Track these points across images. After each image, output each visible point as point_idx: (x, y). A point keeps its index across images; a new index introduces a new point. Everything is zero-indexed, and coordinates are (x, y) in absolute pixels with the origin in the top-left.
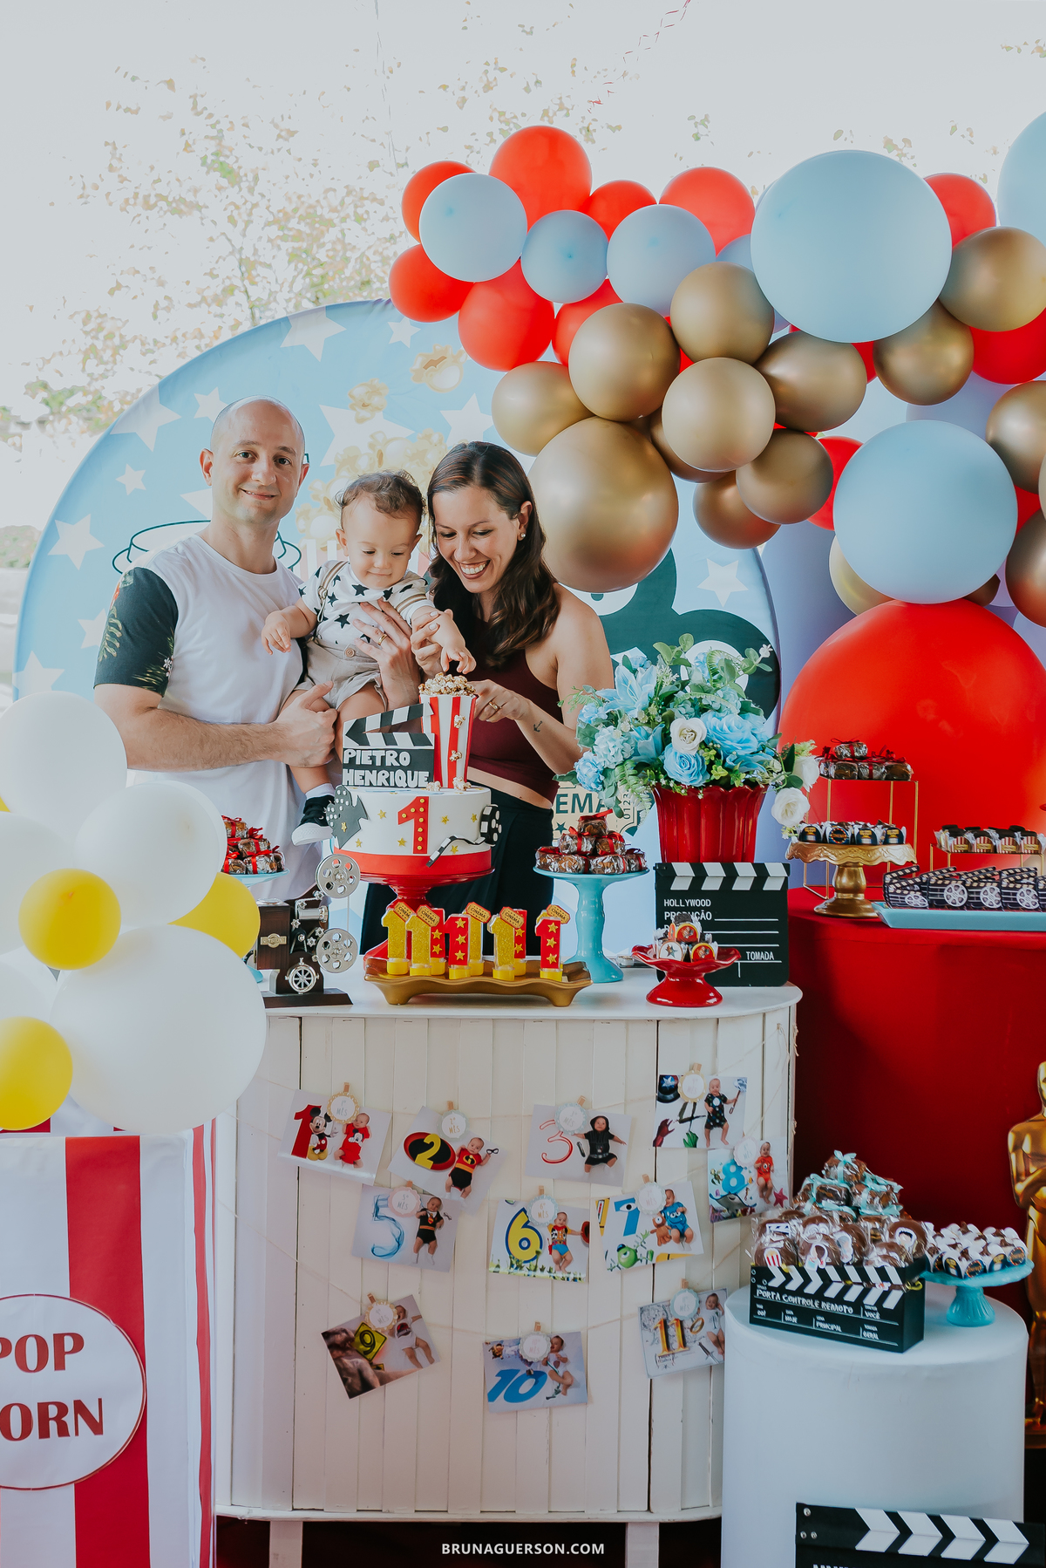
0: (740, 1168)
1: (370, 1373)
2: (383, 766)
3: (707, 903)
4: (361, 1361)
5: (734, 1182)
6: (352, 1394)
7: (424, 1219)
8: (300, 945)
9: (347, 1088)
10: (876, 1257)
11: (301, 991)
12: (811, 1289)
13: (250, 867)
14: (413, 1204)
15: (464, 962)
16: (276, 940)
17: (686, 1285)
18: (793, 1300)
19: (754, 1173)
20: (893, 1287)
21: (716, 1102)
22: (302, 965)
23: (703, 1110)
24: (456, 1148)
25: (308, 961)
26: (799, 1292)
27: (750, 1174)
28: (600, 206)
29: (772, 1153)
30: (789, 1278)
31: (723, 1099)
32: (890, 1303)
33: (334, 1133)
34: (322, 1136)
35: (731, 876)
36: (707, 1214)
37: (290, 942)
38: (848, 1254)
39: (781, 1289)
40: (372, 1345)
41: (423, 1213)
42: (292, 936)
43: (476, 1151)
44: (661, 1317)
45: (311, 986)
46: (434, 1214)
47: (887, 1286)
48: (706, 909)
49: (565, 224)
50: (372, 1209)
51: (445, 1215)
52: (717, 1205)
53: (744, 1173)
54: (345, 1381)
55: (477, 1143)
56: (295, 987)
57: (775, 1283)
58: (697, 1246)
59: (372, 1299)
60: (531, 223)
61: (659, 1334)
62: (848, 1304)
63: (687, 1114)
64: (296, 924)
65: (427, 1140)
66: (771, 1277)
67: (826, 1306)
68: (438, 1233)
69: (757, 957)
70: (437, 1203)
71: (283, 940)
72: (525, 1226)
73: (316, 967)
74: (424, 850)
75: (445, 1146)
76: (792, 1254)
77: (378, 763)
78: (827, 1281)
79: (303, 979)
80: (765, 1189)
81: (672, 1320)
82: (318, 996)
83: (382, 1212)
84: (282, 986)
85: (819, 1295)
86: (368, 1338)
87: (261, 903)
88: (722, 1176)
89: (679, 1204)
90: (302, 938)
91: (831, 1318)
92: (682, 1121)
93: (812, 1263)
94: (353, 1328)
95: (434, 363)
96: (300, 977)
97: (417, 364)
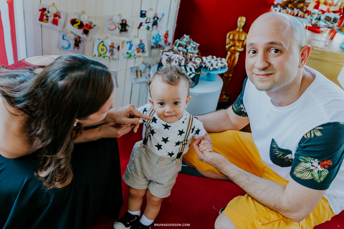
0: (160, 36)
5: (158, 39)
7: (76, 41)
9: (54, 4)
10: (190, 65)
14: (73, 37)
17: (143, 63)
19: (164, 38)
20: (193, 73)
21: (156, 19)
23: (152, 21)
24: (85, 24)
27: (162, 38)
29: (169, 33)
31: (158, 18)
32: (192, 76)
34: (47, 17)
36: (150, 47)
38: (183, 63)
41: (76, 39)
43: (90, 25)
44: (136, 69)
46: (79, 40)
47: (191, 72)
50: (62, 37)
51: (82, 40)
52: (153, 45)
55: (90, 23)
58: (147, 54)
61: (135, 73)
63: (148, 21)
65: (77, 21)
68: (80, 45)
70: (79, 37)
72: (103, 45)
75: (82, 23)
76: (169, 60)
80: (166, 42)
81: (138, 70)
83: (65, 38)
88: (155, 38)
89: (143, 44)
92: (146, 23)
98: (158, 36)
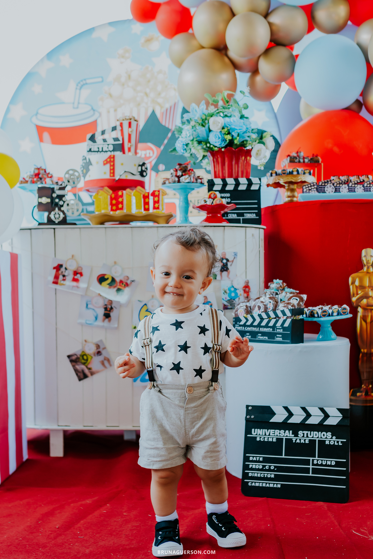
0: (236, 289)
1: (87, 371)
2: (102, 151)
3: (228, 195)
4: (83, 367)
5: (233, 295)
6: (80, 379)
7: (106, 309)
8: (57, 204)
9: (73, 256)
10: (281, 307)
11: (57, 220)
12: (256, 323)
14: (101, 303)
15: (122, 209)
16: (45, 200)
18: (249, 329)
20: (288, 318)
21: (225, 261)
22: (57, 211)
24: (118, 280)
25: (60, 209)
26: (251, 325)
29: (250, 285)
30: (247, 320)
31: (228, 260)
32: (286, 325)
33: (69, 275)
34: (64, 276)
35: (238, 184)
36: (222, 306)
37: (52, 201)
38: (271, 306)
39: (245, 325)
40: (87, 360)
41: (105, 306)
42: (52, 199)
43: (126, 281)
45: (61, 218)
46: (110, 307)
47: (285, 317)
48: (228, 198)
50: (85, 305)
51: (114, 307)
52: (226, 303)
53: (237, 291)
54: (77, 374)
55: (126, 278)
56: (54, 218)
57: (242, 323)
59: (86, 341)
62: (270, 327)
64: (54, 195)
65: (106, 277)
66: (240, 321)
67: (262, 330)
68: (112, 314)
69: (248, 216)
70: (111, 302)
71: (49, 200)
72: (147, 311)
73: (63, 212)
74: (114, 176)
75: (113, 280)
76: (249, 311)
77: (100, 150)
78: (262, 319)
82: (64, 222)
83: (89, 306)
84: (49, 219)
85: (259, 326)
86: (85, 357)
87: (40, 187)
88: (228, 292)
89: (209, 302)
90: (57, 200)
91: (264, 334)
93: (256, 313)
94: (79, 353)
95: (149, 40)
96: (56, 215)
97: (142, 40)
98: (233, 289)
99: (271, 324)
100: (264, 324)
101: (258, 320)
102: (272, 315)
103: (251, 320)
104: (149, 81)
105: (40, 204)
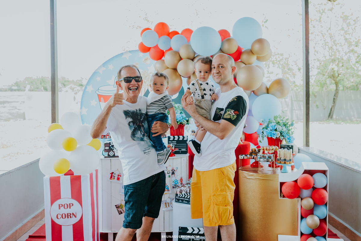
0: (177, 180)
1: (122, 211)
3: (176, 142)
4: (121, 209)
5: (176, 182)
6: (119, 214)
8: (111, 149)
9: (118, 169)
11: (111, 155)
12: (183, 197)
13: (106, 138)
16: (107, 148)
17: (169, 197)
18: (181, 198)
19: (180, 181)
21: (173, 171)
22: (111, 152)
23: (171, 172)
25: (112, 151)
26: (182, 197)
27: (179, 181)
28: (171, 35)
29: (182, 178)
30: (180, 195)
31: (174, 170)
33: (116, 176)
34: (114, 177)
35: (179, 138)
36: (172, 187)
37: (110, 148)
38: (188, 191)
39: (179, 197)
40: (122, 207)
42: (110, 147)
44: (165, 202)
45: (113, 155)
48: (175, 143)
49: (165, 38)
52: (174, 186)
53: (178, 181)
54: (118, 212)
56: (110, 155)
57: (178, 196)
59: (122, 200)
60: (159, 37)
61: (165, 205)
62: (188, 198)
63: (169, 172)
64: (111, 146)
66: (178, 195)
67: (185, 199)
69: (183, 150)
71: (108, 148)
73: (114, 152)
76: (181, 192)
78: (185, 195)
79: (112, 154)
80: (181, 184)
81: (167, 203)
82: (114, 156)
84: (109, 155)
85: (184, 198)
86: (122, 206)
87: (105, 143)
88: (174, 182)
89: (168, 186)
90: (111, 148)
91: (186, 201)
92: (168, 174)
93: (183, 193)
94: (119, 205)
95: (146, 60)
96: (111, 153)
97: (144, 60)
98: (176, 181)
99: (188, 197)
100: (186, 197)
101: (184, 196)
102: (189, 194)
103: (181, 195)
104: (146, 77)
105: (105, 149)
